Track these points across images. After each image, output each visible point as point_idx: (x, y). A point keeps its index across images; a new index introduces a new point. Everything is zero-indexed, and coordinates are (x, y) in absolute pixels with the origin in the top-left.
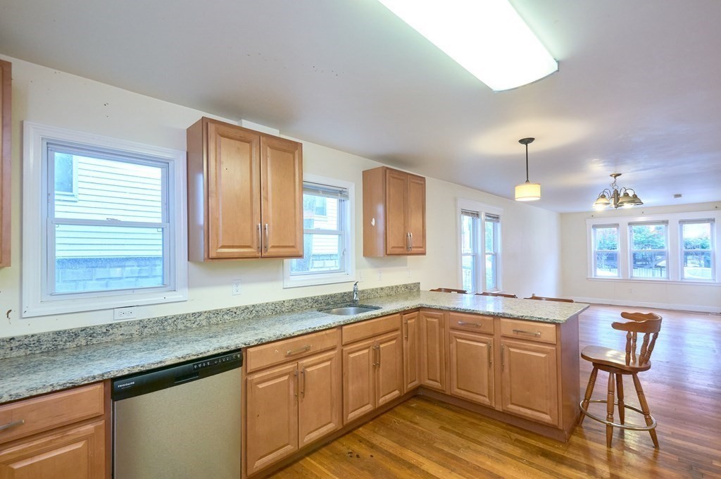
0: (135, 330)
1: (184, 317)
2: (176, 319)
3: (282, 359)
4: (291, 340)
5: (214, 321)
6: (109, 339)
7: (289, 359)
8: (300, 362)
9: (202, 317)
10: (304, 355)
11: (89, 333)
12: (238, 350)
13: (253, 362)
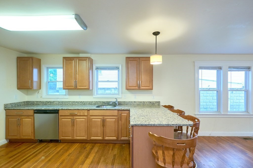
0: (58, 103)
1: (67, 102)
2: (65, 102)
3: (69, 115)
4: (70, 111)
5: (73, 104)
6: (53, 104)
7: (71, 115)
8: (74, 117)
9: (71, 102)
10: (75, 115)
11: (50, 102)
12: (57, 110)
13: (61, 113)
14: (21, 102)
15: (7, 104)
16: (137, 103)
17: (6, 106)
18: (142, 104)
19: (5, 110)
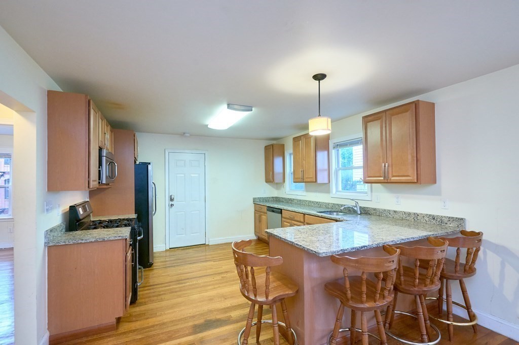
4: (289, 212)
7: (290, 218)
8: (292, 221)
14: (270, 198)
15: (255, 198)
16: (399, 214)
17: (254, 199)
18: (413, 220)
19: (254, 204)
